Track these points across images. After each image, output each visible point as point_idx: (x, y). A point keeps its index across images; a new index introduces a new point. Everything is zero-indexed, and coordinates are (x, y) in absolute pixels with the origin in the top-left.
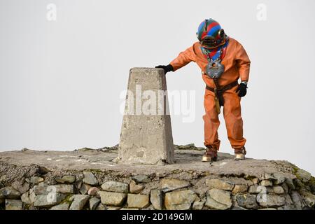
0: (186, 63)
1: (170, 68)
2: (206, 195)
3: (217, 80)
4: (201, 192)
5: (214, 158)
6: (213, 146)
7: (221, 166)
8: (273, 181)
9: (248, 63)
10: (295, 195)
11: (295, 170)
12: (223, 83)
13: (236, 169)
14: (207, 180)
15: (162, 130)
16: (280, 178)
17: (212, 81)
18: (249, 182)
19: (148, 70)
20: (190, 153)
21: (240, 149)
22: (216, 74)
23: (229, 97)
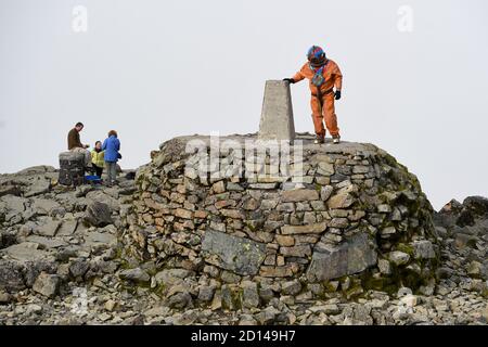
0: (302, 78)
1: (293, 81)
2: (317, 166)
3: (319, 87)
4: (313, 163)
5: (322, 141)
6: (321, 134)
7: (327, 147)
8: (362, 157)
9: (341, 77)
10: (376, 166)
11: (377, 149)
12: (323, 90)
13: (337, 148)
14: (318, 156)
15: (287, 123)
16: (366, 154)
17: (316, 88)
18: (345, 157)
19: (278, 82)
20: (306, 138)
21: (336, 135)
22: (319, 83)
23: (327, 99)
